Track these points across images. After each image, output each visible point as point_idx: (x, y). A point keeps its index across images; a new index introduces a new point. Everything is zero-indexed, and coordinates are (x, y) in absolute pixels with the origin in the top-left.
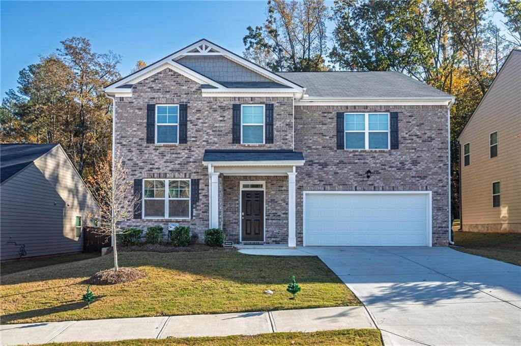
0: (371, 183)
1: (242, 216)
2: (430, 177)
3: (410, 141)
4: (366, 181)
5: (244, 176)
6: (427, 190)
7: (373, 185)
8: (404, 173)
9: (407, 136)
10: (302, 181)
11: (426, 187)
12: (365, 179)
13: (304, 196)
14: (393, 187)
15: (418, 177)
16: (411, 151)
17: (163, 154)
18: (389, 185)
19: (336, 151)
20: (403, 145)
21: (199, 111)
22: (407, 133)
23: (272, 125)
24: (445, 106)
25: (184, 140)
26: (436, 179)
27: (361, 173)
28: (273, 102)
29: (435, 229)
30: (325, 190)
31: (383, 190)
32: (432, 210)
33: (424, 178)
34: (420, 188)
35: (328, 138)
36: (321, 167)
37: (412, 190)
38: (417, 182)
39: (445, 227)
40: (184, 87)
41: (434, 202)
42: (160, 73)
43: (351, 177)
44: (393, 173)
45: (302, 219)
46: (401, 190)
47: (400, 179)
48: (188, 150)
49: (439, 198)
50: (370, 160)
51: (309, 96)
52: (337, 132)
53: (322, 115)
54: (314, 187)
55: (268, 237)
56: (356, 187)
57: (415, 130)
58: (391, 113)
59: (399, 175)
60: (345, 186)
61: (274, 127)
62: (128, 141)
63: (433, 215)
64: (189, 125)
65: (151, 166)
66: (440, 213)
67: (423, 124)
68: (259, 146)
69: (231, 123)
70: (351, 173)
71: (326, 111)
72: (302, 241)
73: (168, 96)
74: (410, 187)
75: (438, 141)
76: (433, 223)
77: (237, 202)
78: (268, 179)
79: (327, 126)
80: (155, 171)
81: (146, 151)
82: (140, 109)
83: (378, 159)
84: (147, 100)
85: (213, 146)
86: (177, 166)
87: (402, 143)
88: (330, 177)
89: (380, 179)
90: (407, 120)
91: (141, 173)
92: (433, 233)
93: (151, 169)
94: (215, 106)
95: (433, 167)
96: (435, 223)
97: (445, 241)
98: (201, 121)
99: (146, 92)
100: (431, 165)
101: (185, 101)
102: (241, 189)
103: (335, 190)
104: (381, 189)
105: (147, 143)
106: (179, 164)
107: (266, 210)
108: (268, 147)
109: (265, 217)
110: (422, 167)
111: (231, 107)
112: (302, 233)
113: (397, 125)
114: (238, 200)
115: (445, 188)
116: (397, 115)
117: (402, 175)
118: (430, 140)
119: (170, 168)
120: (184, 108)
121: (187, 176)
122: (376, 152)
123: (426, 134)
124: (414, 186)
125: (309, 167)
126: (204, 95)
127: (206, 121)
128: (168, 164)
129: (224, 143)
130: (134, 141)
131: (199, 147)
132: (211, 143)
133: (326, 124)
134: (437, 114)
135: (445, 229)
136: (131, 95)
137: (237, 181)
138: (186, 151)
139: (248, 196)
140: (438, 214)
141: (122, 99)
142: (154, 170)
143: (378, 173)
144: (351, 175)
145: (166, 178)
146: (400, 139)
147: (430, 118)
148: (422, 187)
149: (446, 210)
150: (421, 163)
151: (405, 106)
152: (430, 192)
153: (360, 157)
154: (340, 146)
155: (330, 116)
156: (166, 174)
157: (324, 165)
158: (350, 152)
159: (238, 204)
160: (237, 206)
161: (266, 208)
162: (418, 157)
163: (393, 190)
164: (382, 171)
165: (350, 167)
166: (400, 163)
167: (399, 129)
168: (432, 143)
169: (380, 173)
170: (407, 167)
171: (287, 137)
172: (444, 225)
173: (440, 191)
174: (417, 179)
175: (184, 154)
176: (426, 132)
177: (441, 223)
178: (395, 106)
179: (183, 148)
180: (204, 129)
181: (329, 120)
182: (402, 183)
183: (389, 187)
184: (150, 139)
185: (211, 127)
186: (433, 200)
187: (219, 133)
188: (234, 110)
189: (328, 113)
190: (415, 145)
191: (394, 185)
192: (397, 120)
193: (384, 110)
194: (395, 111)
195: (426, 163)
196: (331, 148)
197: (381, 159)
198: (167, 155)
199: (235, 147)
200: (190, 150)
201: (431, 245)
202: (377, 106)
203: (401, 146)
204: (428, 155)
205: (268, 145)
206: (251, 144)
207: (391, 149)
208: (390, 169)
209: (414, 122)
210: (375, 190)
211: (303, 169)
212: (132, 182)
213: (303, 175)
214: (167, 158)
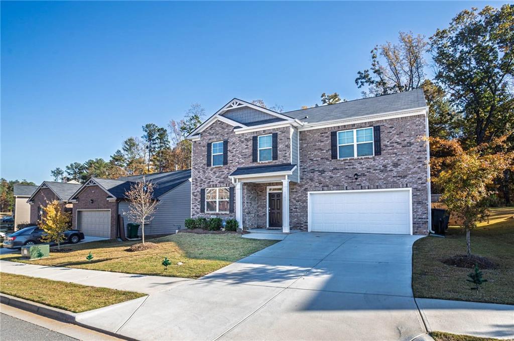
0: (358, 183)
1: (269, 210)
2: (411, 176)
3: (391, 148)
4: (355, 182)
5: (269, 183)
6: (407, 187)
7: (360, 185)
8: (386, 174)
9: (389, 143)
11: (407, 185)
12: (354, 181)
13: (309, 195)
14: (377, 186)
15: (399, 177)
16: (392, 155)
17: (215, 173)
18: (374, 184)
19: (331, 161)
20: (385, 151)
21: (234, 143)
22: (388, 142)
23: (277, 147)
24: (422, 115)
25: (225, 163)
26: (415, 177)
27: (350, 176)
28: (277, 132)
29: (415, 220)
30: (323, 190)
31: (368, 189)
32: (413, 204)
33: (405, 177)
34: (401, 186)
35: (325, 151)
36: (320, 173)
37: (394, 188)
38: (398, 181)
39: (425, 218)
40: (226, 130)
41: (414, 197)
42: (214, 123)
43: (343, 180)
44: (377, 175)
45: (307, 212)
46: (384, 188)
47: (383, 179)
49: (418, 194)
50: (357, 166)
51: (308, 123)
52: (332, 147)
53: (321, 135)
54: (315, 189)
56: (347, 187)
57: (396, 138)
58: (374, 127)
59: (382, 176)
60: (338, 187)
61: (278, 149)
62: (198, 166)
63: (413, 208)
64: (229, 153)
65: (209, 180)
66: (420, 207)
67: (402, 132)
68: (269, 163)
69: (252, 149)
70: (343, 177)
71: (323, 132)
72: (307, 228)
73: (218, 137)
74: (391, 185)
75: (417, 145)
76: (413, 215)
77: (265, 201)
79: (324, 142)
80: (211, 183)
81: (207, 172)
82: (204, 147)
83: (364, 164)
84: (207, 141)
85: (242, 165)
86: (223, 180)
87: (384, 150)
88: (327, 180)
89: (366, 180)
90: (388, 131)
91: (204, 185)
92: (413, 224)
93: (209, 183)
94: (242, 139)
95: (412, 167)
96: (415, 215)
97: (425, 231)
98: (235, 150)
99: (207, 136)
100: (410, 166)
101: (227, 138)
102: (268, 191)
103: (331, 190)
104: (367, 187)
105: (207, 166)
106: (223, 178)
108: (274, 162)
110: (403, 168)
111: (252, 138)
112: (307, 223)
113: (380, 135)
114: (265, 199)
115: (424, 185)
116: (379, 128)
117: (384, 176)
118: (409, 145)
119: (218, 181)
120: (226, 143)
121: (228, 186)
122: (362, 159)
123: (405, 140)
124: (395, 185)
125: (311, 174)
126: (236, 133)
127: (238, 149)
128: (218, 178)
129: (248, 163)
130: (201, 166)
131: (234, 167)
132: (240, 163)
133: (323, 142)
134: (415, 123)
135: (425, 220)
136: (199, 139)
137: (265, 187)
138: (227, 170)
139: (272, 196)
140: (418, 207)
141: (195, 142)
143: (364, 175)
144: (342, 178)
145: (216, 187)
146: (382, 146)
147: (409, 127)
148: (403, 185)
149: (426, 203)
150: (402, 165)
151: (386, 120)
152: (410, 189)
153: (349, 164)
154: (334, 156)
155: (326, 135)
156: (216, 184)
157: (323, 172)
158: (342, 161)
160: (265, 203)
162: (399, 160)
163: (377, 188)
164: (368, 173)
165: (342, 172)
166: (383, 166)
167: (381, 139)
168: (411, 147)
169: (366, 175)
170: (389, 169)
171: (287, 155)
172: (423, 217)
173: (420, 187)
174: (398, 178)
175: (226, 171)
176: (405, 138)
177: (421, 215)
178: (377, 121)
179: (225, 168)
180: (237, 154)
181: (326, 138)
182: (385, 182)
183: (374, 186)
184: (209, 164)
185: (241, 153)
186: (413, 195)
187: (245, 156)
188: (253, 140)
189: (325, 133)
190: (395, 151)
191: (378, 184)
192: (380, 132)
193: (368, 125)
194: (378, 125)
195: (406, 165)
196: (327, 159)
197: (367, 164)
198: (217, 173)
199: (254, 165)
200: (229, 169)
201: (412, 234)
202: (362, 123)
203: (383, 152)
204: (407, 157)
205: (274, 161)
206: (263, 162)
207: (375, 155)
208: (374, 172)
209: (394, 132)
210: (362, 189)
211: (307, 176)
212: (200, 190)
213: (308, 180)
214: (217, 175)
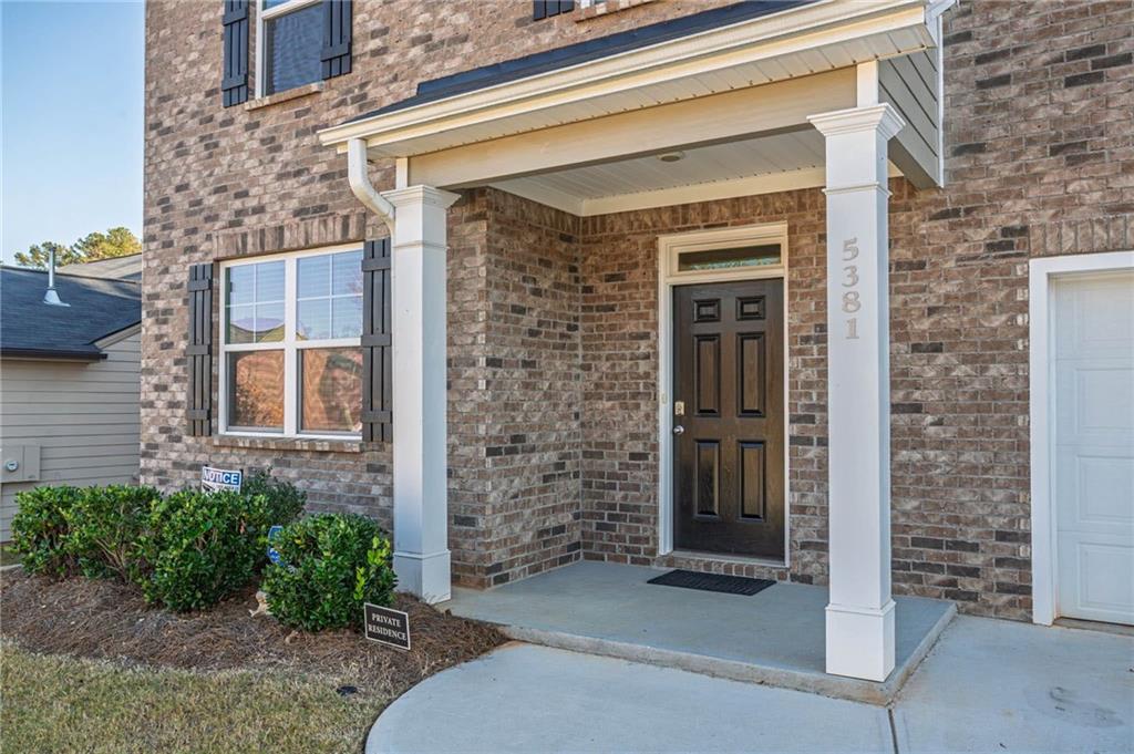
1: (676, 420)
5: (673, 209)
10: (1019, 196)
13: (1038, 293)
17: (272, 144)
25: (339, 59)
48: (354, 101)
54: (1113, 228)
55: (805, 546)
62: (175, 110)
65: (238, 204)
72: (1026, 589)
77: (644, 347)
78: (802, 206)
80: (250, 221)
81: (223, 143)
85: (453, 57)
86: (320, 188)
91: (209, 238)
102: (668, 274)
105: (229, 104)
106: (324, 177)
107: (793, 385)
109: (789, 430)
112: (1026, 538)
114: (646, 336)
119: (294, 204)
121: (352, 233)
128: (290, 183)
129: (497, 30)
130: (192, 107)
131: (395, 79)
132: (442, 42)
137: (641, 240)
139: (704, 311)
142: (247, 220)
145: (281, 249)
156: (281, 229)
159: (647, 357)
160: (643, 366)
161: (793, 374)
179: (335, 96)
184: (236, 90)
198: (285, 144)
199: (551, 35)
211: (1027, 114)
212: (184, 277)
213: (1031, 155)
214: (285, 156)
